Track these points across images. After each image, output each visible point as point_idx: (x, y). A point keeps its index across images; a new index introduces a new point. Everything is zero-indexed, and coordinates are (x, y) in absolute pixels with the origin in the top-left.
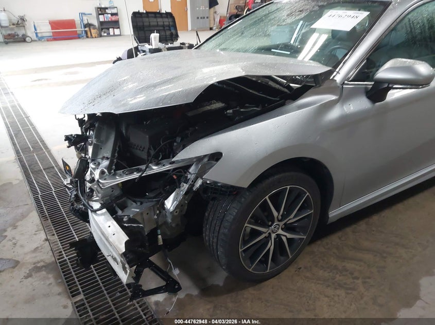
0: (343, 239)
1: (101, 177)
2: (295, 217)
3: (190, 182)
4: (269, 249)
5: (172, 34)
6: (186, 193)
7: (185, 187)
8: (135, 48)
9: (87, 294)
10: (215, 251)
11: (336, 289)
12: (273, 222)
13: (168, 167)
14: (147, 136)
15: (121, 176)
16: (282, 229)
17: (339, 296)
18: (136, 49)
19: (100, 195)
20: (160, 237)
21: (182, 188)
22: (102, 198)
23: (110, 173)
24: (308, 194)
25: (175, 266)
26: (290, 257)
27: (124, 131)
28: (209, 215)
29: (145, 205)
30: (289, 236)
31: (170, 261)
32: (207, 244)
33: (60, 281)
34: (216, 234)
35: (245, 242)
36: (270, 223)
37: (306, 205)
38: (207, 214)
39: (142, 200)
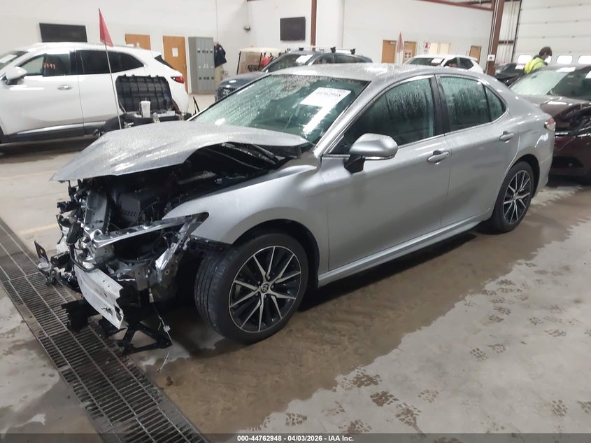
0: (337, 305)
1: (95, 238)
2: (283, 277)
3: (180, 241)
4: (259, 308)
5: (165, 102)
6: (177, 253)
7: (175, 246)
8: (120, 116)
9: (74, 364)
10: (206, 309)
11: (323, 344)
12: (262, 282)
13: (158, 227)
14: (139, 202)
15: (114, 236)
16: (271, 289)
17: (324, 350)
18: (123, 117)
19: (94, 255)
20: (151, 295)
21: (172, 248)
22: (96, 259)
23: (104, 233)
24: (294, 255)
25: (166, 324)
26: (281, 318)
27: (115, 200)
28: (199, 276)
29: (136, 266)
30: (279, 296)
31: (160, 318)
32: (199, 304)
33: (42, 355)
34: (206, 292)
35: (234, 299)
36: (259, 283)
37: (293, 266)
38: (197, 276)
39: (133, 261)
